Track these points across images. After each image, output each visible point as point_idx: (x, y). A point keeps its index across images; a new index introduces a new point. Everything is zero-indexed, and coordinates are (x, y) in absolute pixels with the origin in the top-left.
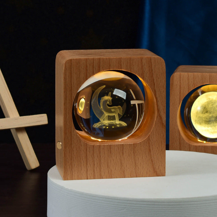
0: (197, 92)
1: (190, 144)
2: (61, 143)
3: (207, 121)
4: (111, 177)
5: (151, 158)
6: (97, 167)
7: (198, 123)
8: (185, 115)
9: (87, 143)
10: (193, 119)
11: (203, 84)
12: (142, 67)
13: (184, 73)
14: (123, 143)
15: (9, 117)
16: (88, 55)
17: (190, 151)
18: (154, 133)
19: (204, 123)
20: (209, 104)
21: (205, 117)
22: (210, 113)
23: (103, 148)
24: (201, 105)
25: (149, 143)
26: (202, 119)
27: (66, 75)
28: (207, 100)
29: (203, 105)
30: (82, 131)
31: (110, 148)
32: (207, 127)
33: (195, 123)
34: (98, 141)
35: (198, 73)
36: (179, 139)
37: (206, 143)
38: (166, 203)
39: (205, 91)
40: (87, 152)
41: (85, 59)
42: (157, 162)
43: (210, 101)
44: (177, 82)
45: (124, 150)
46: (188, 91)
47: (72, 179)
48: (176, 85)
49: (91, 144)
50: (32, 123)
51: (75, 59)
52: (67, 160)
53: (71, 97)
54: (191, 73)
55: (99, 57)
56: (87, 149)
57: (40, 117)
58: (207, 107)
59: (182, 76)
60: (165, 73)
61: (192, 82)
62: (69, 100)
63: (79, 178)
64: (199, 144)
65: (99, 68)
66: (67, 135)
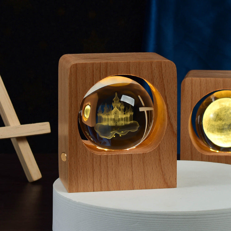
0: (210, 98)
6: (104, 178)
7: (210, 132)
9: (94, 153)
10: (205, 127)
11: (216, 90)
12: (152, 72)
13: (196, 78)
14: (131, 153)
15: (10, 126)
18: (165, 142)
19: (217, 131)
20: (222, 111)
21: (218, 125)
22: (223, 121)
23: (110, 159)
24: (213, 112)
25: (159, 153)
26: (215, 127)
27: (71, 80)
28: (220, 106)
29: (216, 112)
30: (87, 140)
31: (118, 158)
32: (220, 136)
33: (208, 131)
34: (104, 151)
36: (191, 149)
37: (219, 152)
39: (218, 97)
40: (93, 163)
41: (91, 63)
42: (168, 173)
43: (224, 108)
44: (189, 88)
45: (133, 160)
46: (201, 97)
47: (78, 192)
48: (188, 91)
49: (98, 154)
50: (34, 132)
51: (81, 63)
52: (73, 171)
53: (77, 104)
54: (203, 78)
55: (106, 61)
56: (93, 159)
57: (42, 125)
58: (220, 114)
59: (193, 82)
60: (176, 78)
61: (204, 88)
62: (75, 107)
63: (85, 190)
64: (212, 154)
65: (107, 72)
66: (72, 144)
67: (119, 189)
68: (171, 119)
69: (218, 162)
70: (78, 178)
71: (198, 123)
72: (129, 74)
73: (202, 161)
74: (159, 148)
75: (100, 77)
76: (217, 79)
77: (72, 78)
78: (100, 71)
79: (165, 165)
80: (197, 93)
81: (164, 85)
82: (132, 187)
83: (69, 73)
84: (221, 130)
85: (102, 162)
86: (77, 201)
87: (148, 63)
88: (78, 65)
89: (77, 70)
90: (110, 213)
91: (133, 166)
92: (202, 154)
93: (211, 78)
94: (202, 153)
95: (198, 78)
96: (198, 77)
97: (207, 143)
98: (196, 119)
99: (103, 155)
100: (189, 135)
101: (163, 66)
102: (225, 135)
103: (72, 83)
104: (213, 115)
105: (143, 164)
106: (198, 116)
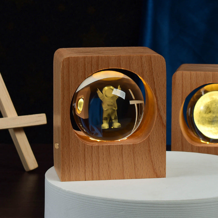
0: (200, 91)
5: (151, 159)
6: (95, 168)
8: (187, 114)
9: (86, 144)
10: (196, 119)
12: (142, 65)
13: (186, 72)
14: (122, 144)
15: (7, 117)
16: (86, 52)
18: (155, 133)
19: (208, 123)
20: (212, 103)
21: (208, 117)
22: (214, 113)
23: (101, 149)
25: (149, 144)
26: (205, 119)
27: (63, 73)
28: (210, 99)
29: (206, 104)
30: (80, 131)
31: (109, 149)
32: (210, 127)
33: (198, 123)
34: (96, 141)
36: (182, 140)
37: (209, 144)
39: (208, 90)
40: (85, 153)
41: (83, 57)
42: (157, 163)
44: (179, 81)
45: (123, 151)
46: (191, 90)
47: (70, 181)
48: (179, 84)
49: (90, 144)
50: (30, 123)
51: (73, 57)
52: (65, 161)
53: (69, 96)
54: (193, 72)
55: (97, 55)
56: (85, 150)
57: (39, 117)
58: (210, 107)
59: (184, 75)
60: (165, 71)
61: (194, 81)
62: (67, 100)
63: (76, 180)
64: (202, 145)
65: (98, 66)
66: (65, 135)
67: (110, 178)
68: (160, 111)
69: (208, 153)
70: (70, 167)
71: (189, 115)
72: (120, 68)
73: (192, 152)
74: (148, 139)
75: (92, 71)
76: (206, 72)
77: (65, 71)
78: (92, 65)
79: (154, 155)
80: (187, 86)
81: (154, 78)
82: (123, 177)
83: (62, 66)
84: (211, 122)
85: (93, 152)
86: (67, 190)
87: (138, 57)
88: (70, 59)
89: (69, 64)
90: (97, 202)
91: (124, 156)
92: (192, 145)
93: (201, 71)
95: (188, 72)
96: (188, 70)
97: (197, 134)
98: (187, 111)
99: (94, 146)
100: (180, 126)
101: (152, 60)
102: (215, 127)
103: (65, 76)
104: (204, 107)
105: (134, 154)
106: (189, 108)
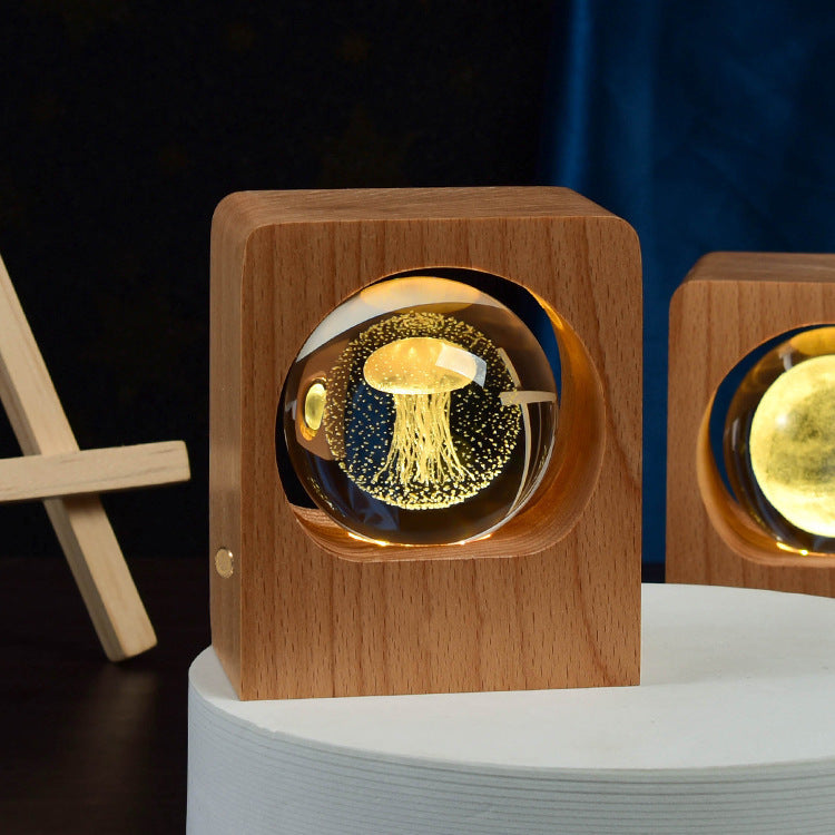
0: (777, 355)
1: (747, 561)
2: (231, 555)
3: (812, 471)
4: (427, 688)
5: (584, 613)
6: (372, 649)
7: (777, 479)
8: (727, 444)
9: (335, 555)
10: (759, 461)
11: (798, 327)
12: (550, 257)
13: (723, 282)
14: (473, 557)
15: (39, 453)
16: (339, 208)
17: (746, 585)
18: (598, 517)
19: (804, 478)
20: (821, 402)
21: (807, 454)
22: (826, 438)
23: (396, 576)
24: (789, 408)
25: (576, 557)
26: (795, 462)
27: (251, 288)
28: (814, 386)
29: (799, 406)
30: (314, 507)
31: (425, 575)
32: (814, 494)
33: (769, 477)
34: (375, 547)
35: (781, 283)
36: (706, 541)
37: (808, 556)
38: (651, 786)
39: (806, 352)
40: (332, 591)
41: (325, 224)
42: (608, 629)
43: (828, 392)
44: (698, 317)
45: (479, 583)
46: (741, 350)
47: (276, 697)
48: (694, 329)
49: (351, 557)
50: (128, 477)
51: (287, 225)
52: (256, 621)
53: (273, 374)
54: (750, 283)
55: (379, 217)
56: (331, 579)
57: (159, 452)
58: (813, 414)
59: (715, 294)
60: (639, 279)
61: (754, 317)
62: (265, 387)
63: (300, 693)
64: (783, 562)
65: (383, 259)
66: (256, 522)
68: (619, 430)
69: (805, 592)
70: (274, 646)
71: (734, 449)
74: (574, 540)
75: (359, 277)
76: (800, 284)
77: (256, 277)
78: (358, 256)
79: (597, 600)
80: (726, 336)
81: (594, 307)
82: (476, 682)
83: (244, 260)
84: (817, 474)
85: (365, 589)
86: (274, 730)
87: (536, 223)
88: (277, 231)
89: (272, 251)
92: (744, 562)
93: (779, 280)
94: (745, 557)
95: (731, 283)
96: (732, 276)
97: (763, 519)
98: (727, 432)
99: (368, 564)
100: (700, 491)
101: (589, 237)
103: (257, 298)
104: (789, 415)
105: (517, 597)
106: (733, 421)
